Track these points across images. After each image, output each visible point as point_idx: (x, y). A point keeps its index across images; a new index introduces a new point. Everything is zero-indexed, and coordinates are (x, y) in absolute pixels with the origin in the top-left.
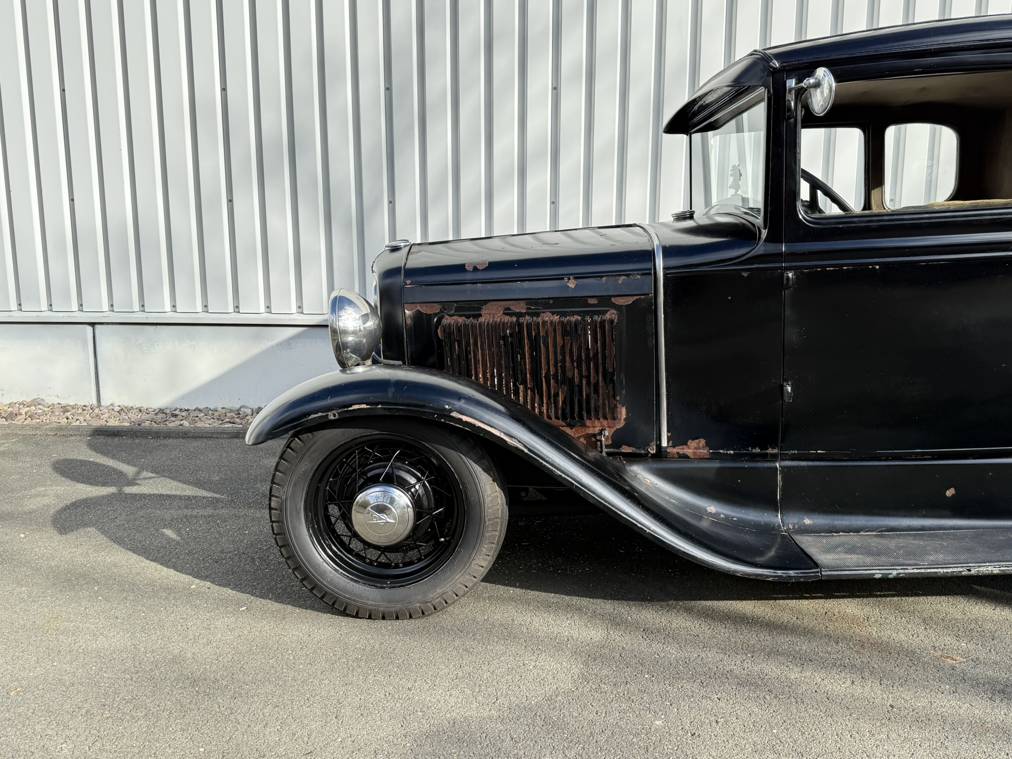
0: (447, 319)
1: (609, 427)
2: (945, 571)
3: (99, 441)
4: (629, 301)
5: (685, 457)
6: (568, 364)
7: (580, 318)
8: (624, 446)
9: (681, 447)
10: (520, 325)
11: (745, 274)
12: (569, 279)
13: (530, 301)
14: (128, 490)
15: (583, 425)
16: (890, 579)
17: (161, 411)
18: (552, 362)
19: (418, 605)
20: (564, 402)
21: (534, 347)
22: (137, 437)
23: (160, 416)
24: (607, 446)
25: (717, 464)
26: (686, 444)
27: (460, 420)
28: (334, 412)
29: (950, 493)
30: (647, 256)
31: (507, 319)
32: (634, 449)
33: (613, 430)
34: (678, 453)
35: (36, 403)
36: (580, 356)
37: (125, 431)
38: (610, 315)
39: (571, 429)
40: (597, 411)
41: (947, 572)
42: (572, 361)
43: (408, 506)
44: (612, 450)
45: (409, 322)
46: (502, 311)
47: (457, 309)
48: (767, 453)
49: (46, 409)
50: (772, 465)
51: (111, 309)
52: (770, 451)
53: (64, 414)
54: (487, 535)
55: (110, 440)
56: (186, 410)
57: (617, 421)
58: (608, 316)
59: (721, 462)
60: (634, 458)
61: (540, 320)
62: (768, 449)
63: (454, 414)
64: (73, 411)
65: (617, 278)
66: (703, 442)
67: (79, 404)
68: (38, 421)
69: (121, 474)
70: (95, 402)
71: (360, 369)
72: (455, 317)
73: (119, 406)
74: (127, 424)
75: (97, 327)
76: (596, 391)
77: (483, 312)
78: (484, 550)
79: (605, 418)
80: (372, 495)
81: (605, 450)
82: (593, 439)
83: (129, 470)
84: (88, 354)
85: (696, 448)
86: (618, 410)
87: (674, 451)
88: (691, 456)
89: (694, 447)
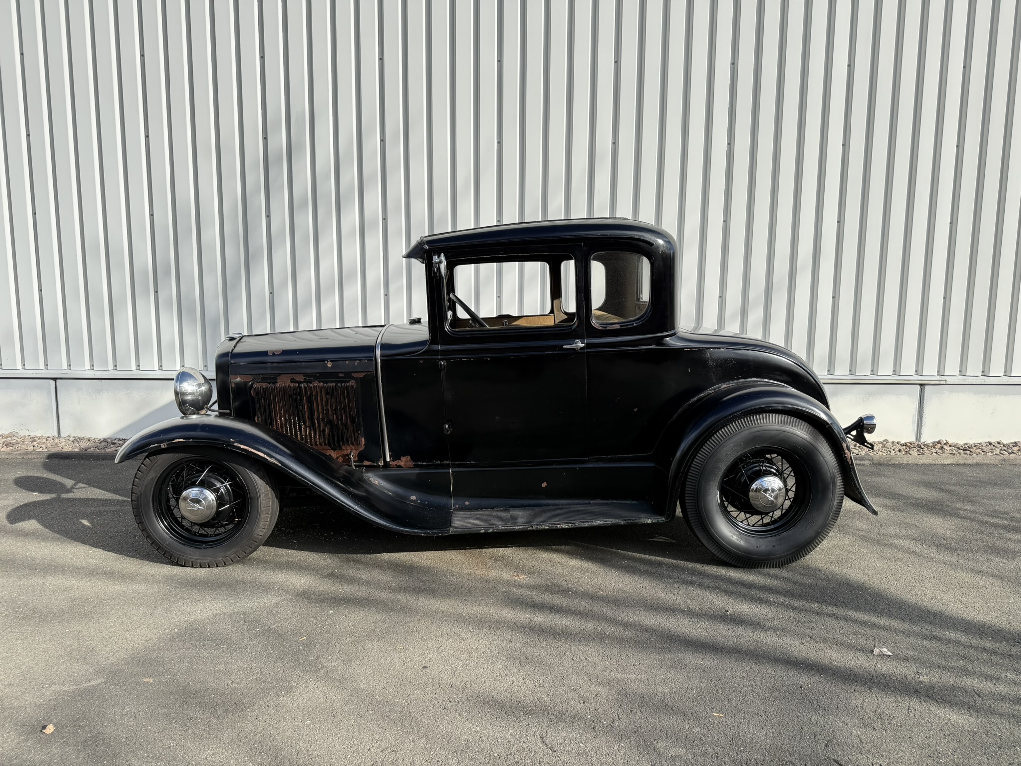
0: (256, 385)
1: (356, 450)
2: (519, 527)
3: (55, 462)
4: (362, 375)
5: (400, 467)
6: (330, 412)
7: (334, 385)
8: (365, 461)
9: (398, 461)
10: (300, 388)
11: (421, 362)
12: (328, 361)
13: (305, 374)
14: (64, 496)
15: (341, 449)
16: (489, 533)
17: (105, 440)
18: (320, 411)
19: (221, 558)
20: (329, 435)
21: (310, 402)
22: (83, 459)
23: (104, 443)
24: (355, 462)
25: (417, 471)
26: (400, 459)
27: (240, 448)
28: (164, 443)
29: (544, 485)
30: (372, 349)
31: (292, 385)
32: (371, 463)
33: (358, 452)
34: (396, 465)
35: (11, 435)
36: (336, 406)
37: (74, 455)
38: (352, 383)
39: (334, 451)
40: (348, 440)
41: (520, 528)
42: (332, 410)
43: (213, 500)
44: (358, 464)
45: (233, 386)
46: (290, 380)
47: (262, 378)
48: (444, 464)
49: (19, 440)
50: (447, 471)
51: (69, 367)
52: (445, 462)
53: (32, 442)
54: (263, 516)
55: (62, 462)
56: (123, 440)
57: (360, 446)
58: (350, 384)
59: (419, 470)
60: (369, 468)
61: (311, 385)
62: (443, 461)
63: (236, 444)
64: (39, 441)
65: (355, 361)
66: (409, 458)
67: (44, 436)
68: (12, 448)
69: (63, 485)
70: (56, 434)
71: (194, 417)
72: (262, 383)
73: (74, 437)
74: (77, 450)
75: (58, 380)
76: (347, 428)
77: (278, 380)
78: (261, 525)
79: (353, 444)
80: (193, 492)
81: (353, 464)
82: (347, 457)
83: (69, 483)
84: (52, 400)
85: (406, 462)
86: (360, 439)
87: (394, 463)
88: (403, 466)
89: (405, 461)
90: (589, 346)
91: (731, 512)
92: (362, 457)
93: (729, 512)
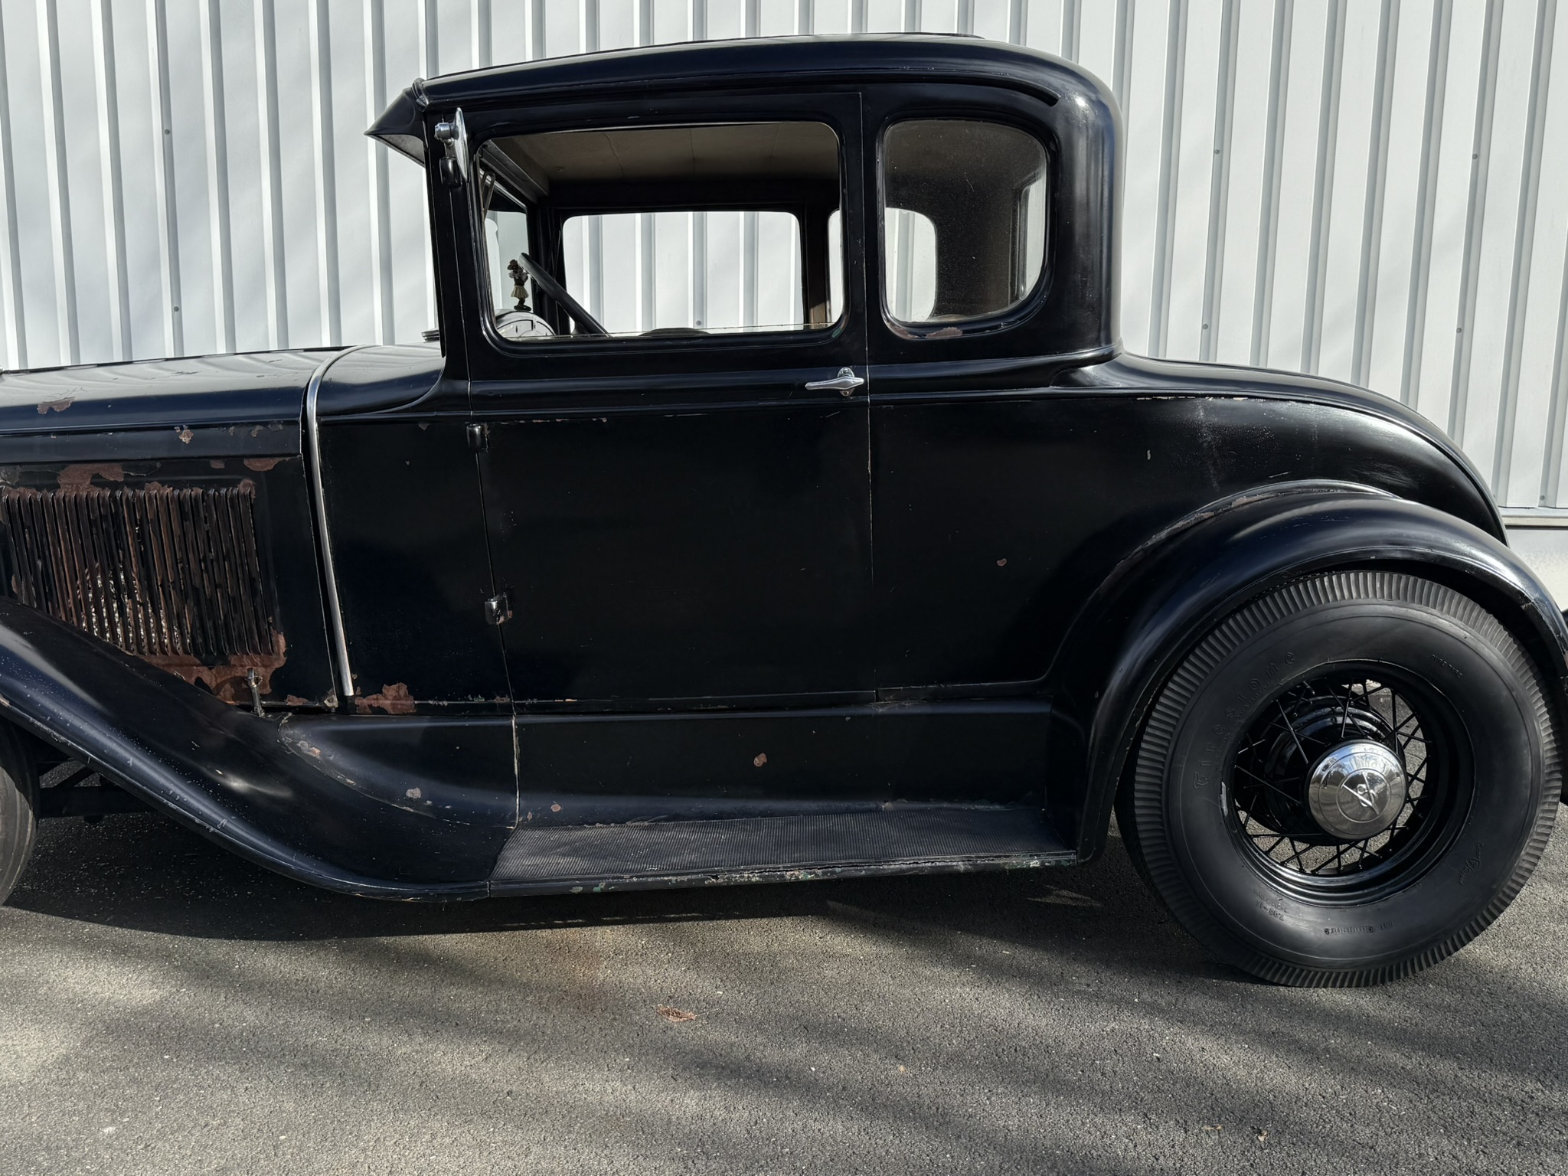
0: (9, 492)
1: (264, 666)
2: (679, 878)
4: (269, 464)
5: (380, 711)
6: (193, 566)
7: (201, 491)
9: (375, 696)
10: (116, 501)
11: (423, 427)
12: (182, 429)
13: (127, 463)
15: (226, 663)
16: (596, 893)
18: (169, 562)
20: (193, 626)
24: (263, 697)
25: (425, 723)
26: (381, 692)
29: (759, 761)
30: (294, 396)
31: (96, 493)
32: (306, 700)
33: (270, 671)
34: (370, 706)
38: (244, 486)
39: (210, 669)
40: (242, 641)
41: (681, 881)
42: (199, 562)
44: (271, 702)
46: (89, 480)
47: (22, 475)
48: (495, 704)
50: (505, 722)
52: (498, 700)
57: (274, 656)
58: (240, 489)
59: (431, 720)
60: (302, 714)
61: (144, 493)
62: (493, 697)
65: (251, 428)
66: (404, 689)
72: (21, 489)
76: (238, 610)
77: (61, 481)
79: (256, 652)
81: (258, 703)
82: (244, 686)
85: (395, 698)
86: (274, 638)
87: (365, 702)
88: (390, 710)
89: (392, 697)
90: (875, 385)
91: (1256, 840)
92: (282, 683)
93: (1250, 837)
